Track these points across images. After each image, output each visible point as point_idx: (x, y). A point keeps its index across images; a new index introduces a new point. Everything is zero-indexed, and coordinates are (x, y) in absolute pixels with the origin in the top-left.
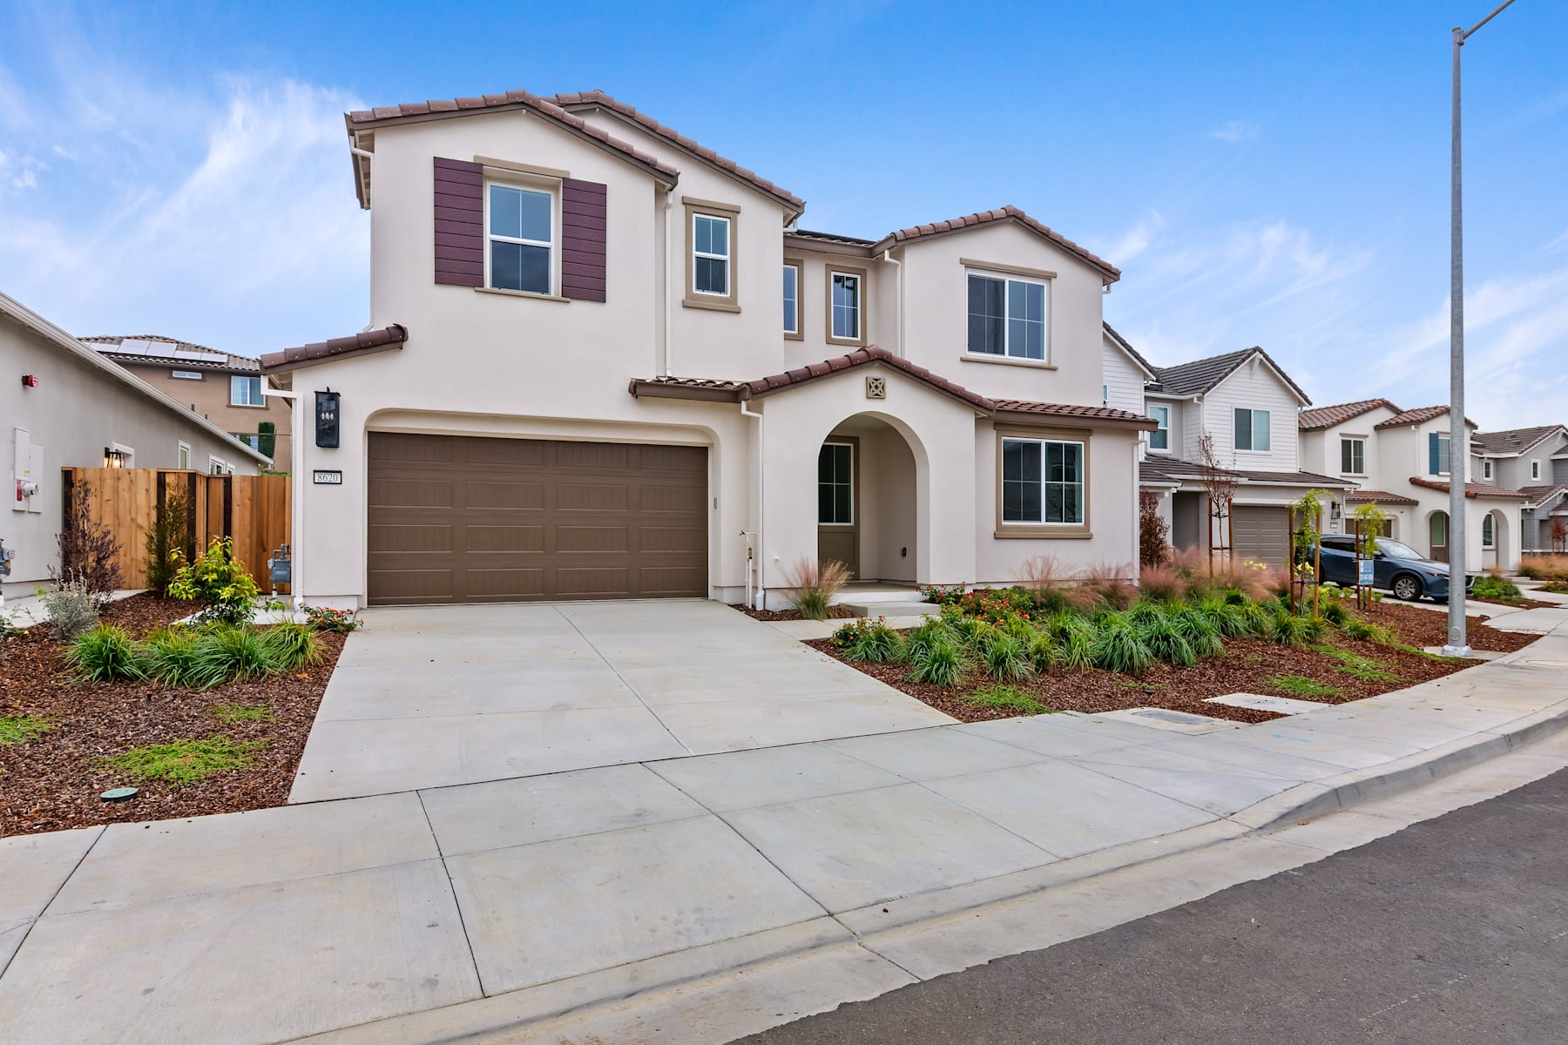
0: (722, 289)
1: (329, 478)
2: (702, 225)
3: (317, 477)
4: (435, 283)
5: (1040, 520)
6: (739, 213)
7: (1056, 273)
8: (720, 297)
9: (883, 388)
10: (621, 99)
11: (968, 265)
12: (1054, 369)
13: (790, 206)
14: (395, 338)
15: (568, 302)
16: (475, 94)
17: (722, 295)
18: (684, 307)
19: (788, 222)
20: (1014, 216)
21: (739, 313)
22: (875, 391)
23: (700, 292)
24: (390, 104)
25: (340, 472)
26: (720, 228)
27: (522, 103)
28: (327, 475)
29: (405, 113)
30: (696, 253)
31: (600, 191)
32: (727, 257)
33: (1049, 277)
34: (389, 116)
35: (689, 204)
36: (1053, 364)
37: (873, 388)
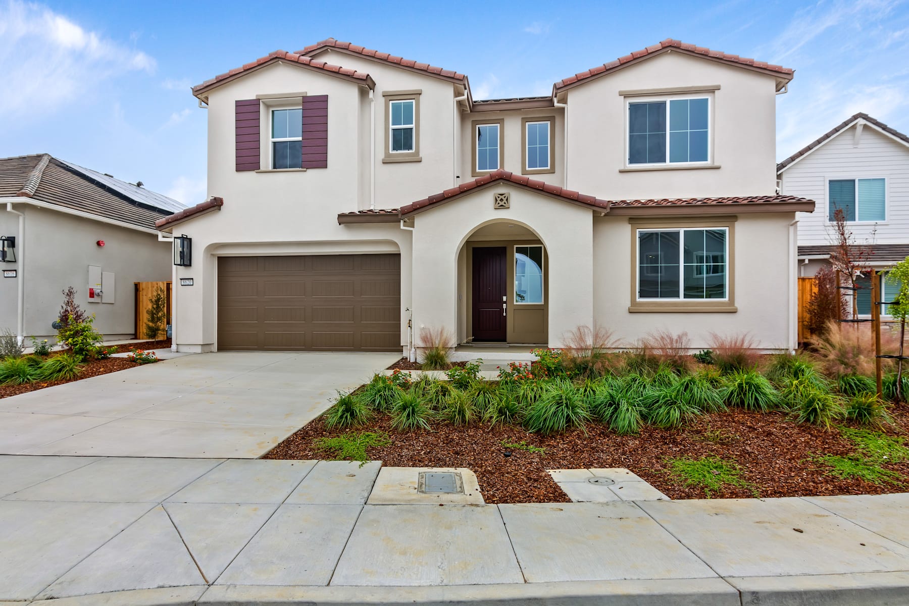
0: (411, 148)
1: (188, 282)
2: (396, 108)
3: (182, 282)
4: (236, 171)
5: (678, 297)
6: (420, 94)
7: (720, 86)
8: (409, 153)
9: (507, 200)
10: (342, 40)
11: (626, 95)
12: (718, 168)
13: (458, 82)
14: (216, 205)
15: (305, 171)
16: (252, 60)
17: (410, 151)
18: (383, 163)
19: (458, 94)
20: (670, 46)
21: (421, 161)
22: (502, 203)
23: (395, 152)
24: (211, 77)
25: (192, 279)
26: (409, 108)
27: (276, 58)
28: (187, 281)
29: (218, 80)
30: (392, 127)
31: (324, 99)
32: (413, 126)
33: (712, 90)
34: (210, 83)
35: (388, 96)
36: (716, 164)
37: (499, 201)
